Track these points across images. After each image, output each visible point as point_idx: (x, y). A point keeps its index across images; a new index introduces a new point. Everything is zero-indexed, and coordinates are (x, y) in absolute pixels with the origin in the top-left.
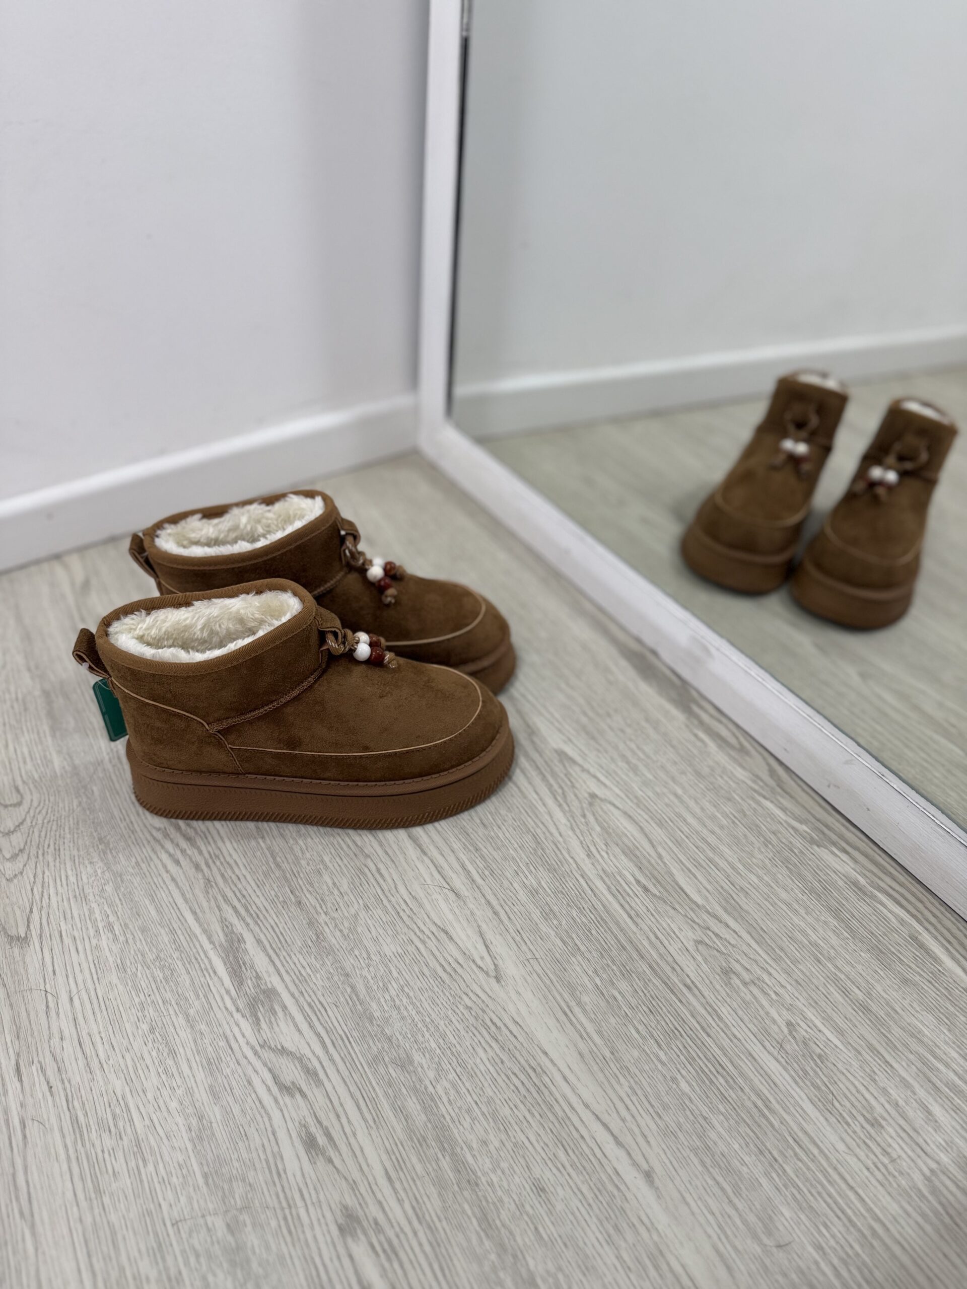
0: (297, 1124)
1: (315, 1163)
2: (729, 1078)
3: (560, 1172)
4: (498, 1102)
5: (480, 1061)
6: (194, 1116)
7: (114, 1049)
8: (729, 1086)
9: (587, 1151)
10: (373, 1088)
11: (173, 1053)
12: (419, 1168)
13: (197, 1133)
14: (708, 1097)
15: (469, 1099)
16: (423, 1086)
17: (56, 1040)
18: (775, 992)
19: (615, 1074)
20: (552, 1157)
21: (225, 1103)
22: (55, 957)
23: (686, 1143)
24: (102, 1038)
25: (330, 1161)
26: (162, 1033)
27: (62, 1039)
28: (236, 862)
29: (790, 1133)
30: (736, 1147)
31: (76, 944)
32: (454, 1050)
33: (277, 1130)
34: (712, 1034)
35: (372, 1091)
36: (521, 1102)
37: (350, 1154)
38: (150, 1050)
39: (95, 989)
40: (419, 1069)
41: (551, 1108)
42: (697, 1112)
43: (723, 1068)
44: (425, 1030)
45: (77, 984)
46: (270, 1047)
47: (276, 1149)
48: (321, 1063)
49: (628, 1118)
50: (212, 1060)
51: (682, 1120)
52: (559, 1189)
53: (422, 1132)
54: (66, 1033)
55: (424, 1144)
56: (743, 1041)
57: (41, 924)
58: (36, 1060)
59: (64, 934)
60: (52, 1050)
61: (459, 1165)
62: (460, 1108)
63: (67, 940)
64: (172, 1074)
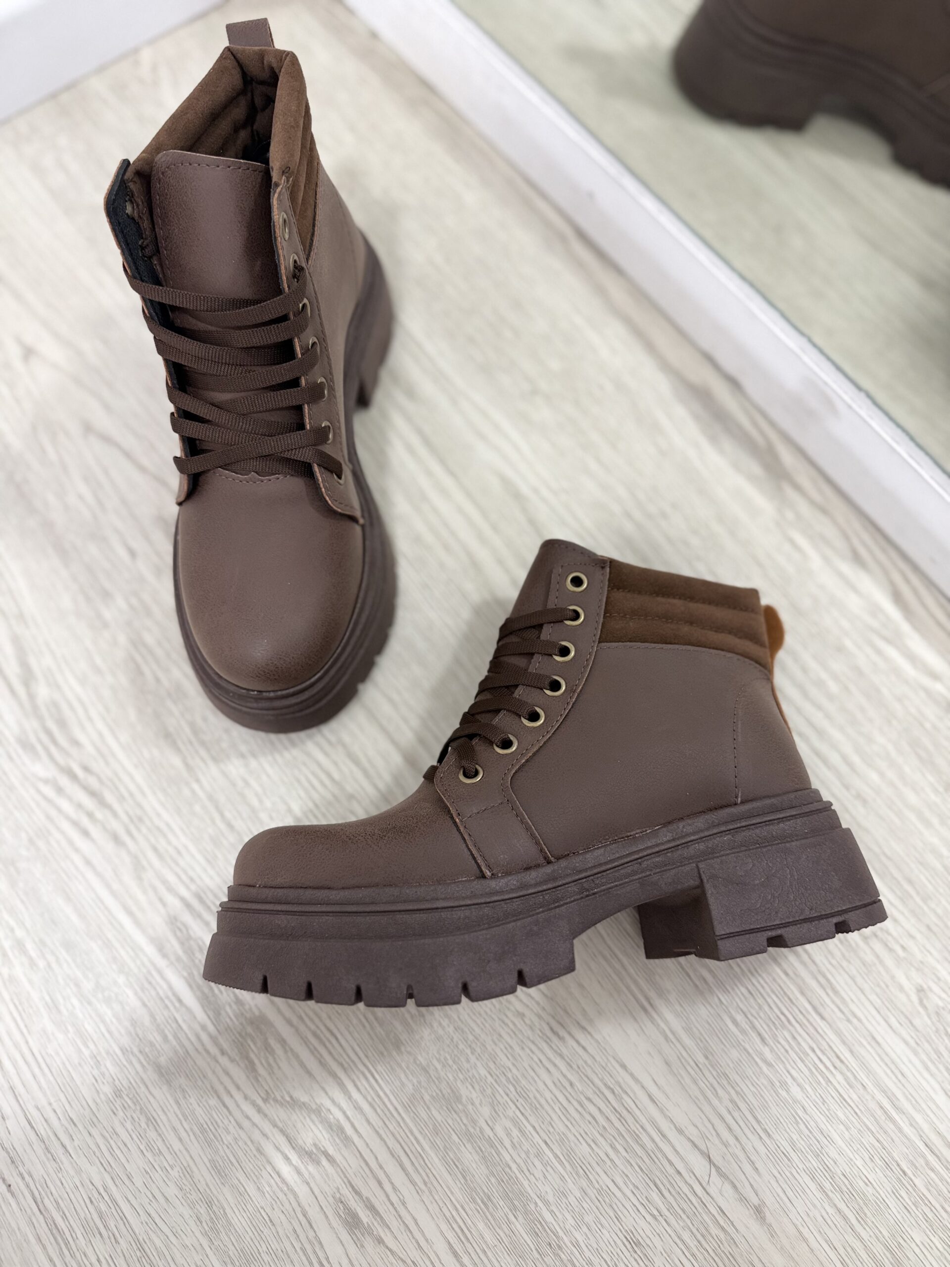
0: (331, 1200)
1: (362, 1246)
2: (849, 1074)
3: (656, 1219)
4: (572, 1137)
5: (544, 1087)
6: (200, 1202)
7: (75, 1125)
8: (848, 1084)
9: (686, 1189)
10: (416, 1138)
11: (151, 1121)
12: (488, 1236)
13: (210, 1224)
14: (824, 1102)
15: (537, 1139)
16: (478, 1129)
18: (903, 947)
19: (711, 1085)
20: (645, 1202)
21: (236, 1182)
23: (801, 1166)
24: (55, 1111)
25: (380, 1241)
26: (131, 1096)
28: (168, 825)
29: (921, 1136)
30: (859, 1163)
32: (510, 1075)
33: (307, 1208)
34: (826, 1015)
35: (414, 1142)
36: (602, 1135)
37: (402, 1228)
38: (122, 1120)
39: (27, 1042)
40: (470, 1107)
41: (637, 1139)
42: (812, 1123)
43: (842, 1061)
44: (468, 1051)
46: (276, 1100)
47: (311, 1234)
48: (344, 1113)
49: (732, 1141)
50: (205, 1126)
51: (795, 1137)
52: (657, 1241)
53: (486, 1190)
55: (490, 1204)
56: (865, 1021)
61: (536, 1227)
62: (527, 1153)
64: (159, 1150)
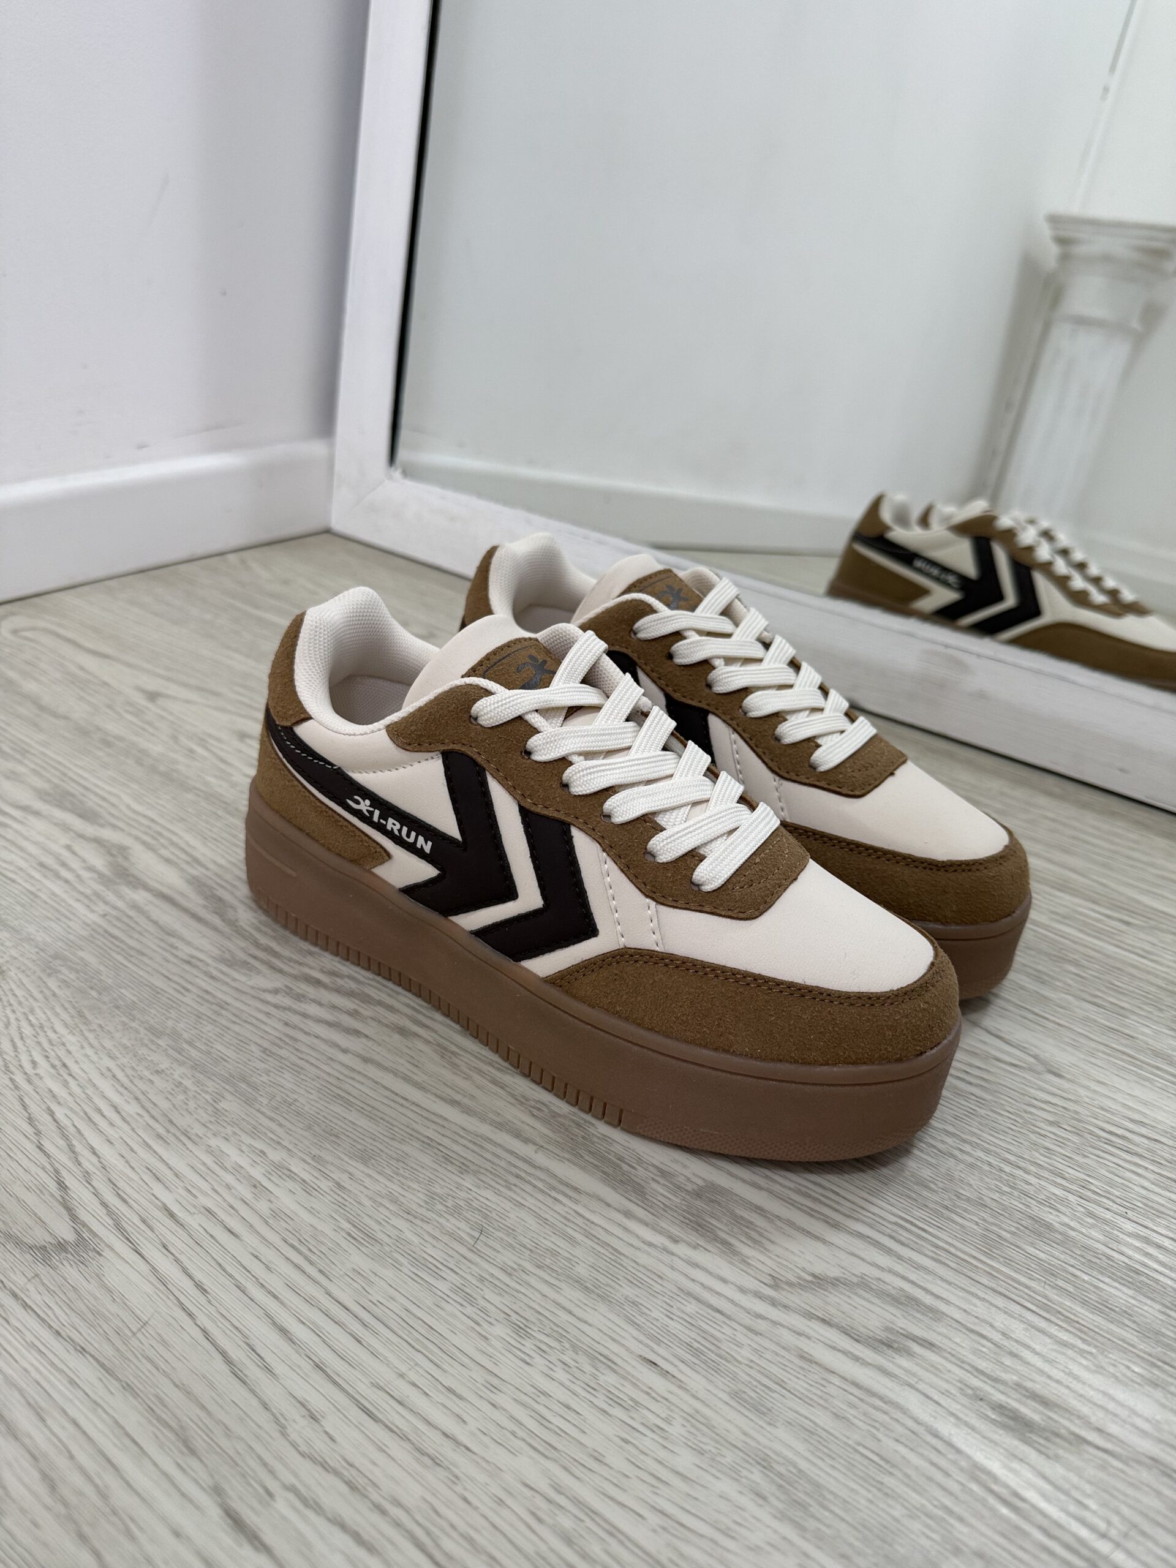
1: (1059, 1457)
5: (1146, 1191)
6: (746, 1465)
7: (459, 1397)
16: (1104, 1258)
17: (300, 1427)
21: (791, 1415)
22: (182, 1258)
24: (414, 1385)
25: (1080, 1441)
26: (547, 1330)
27: (313, 1418)
31: (222, 1223)
32: (1094, 1188)
33: (932, 1423)
38: (546, 1370)
39: (329, 1294)
44: (1021, 1173)
45: (275, 1297)
46: (791, 1283)
54: (316, 1402)
57: (104, 1205)
58: (273, 1485)
59: (175, 1209)
60: (303, 1448)
63: (194, 1222)
64: (632, 1399)
